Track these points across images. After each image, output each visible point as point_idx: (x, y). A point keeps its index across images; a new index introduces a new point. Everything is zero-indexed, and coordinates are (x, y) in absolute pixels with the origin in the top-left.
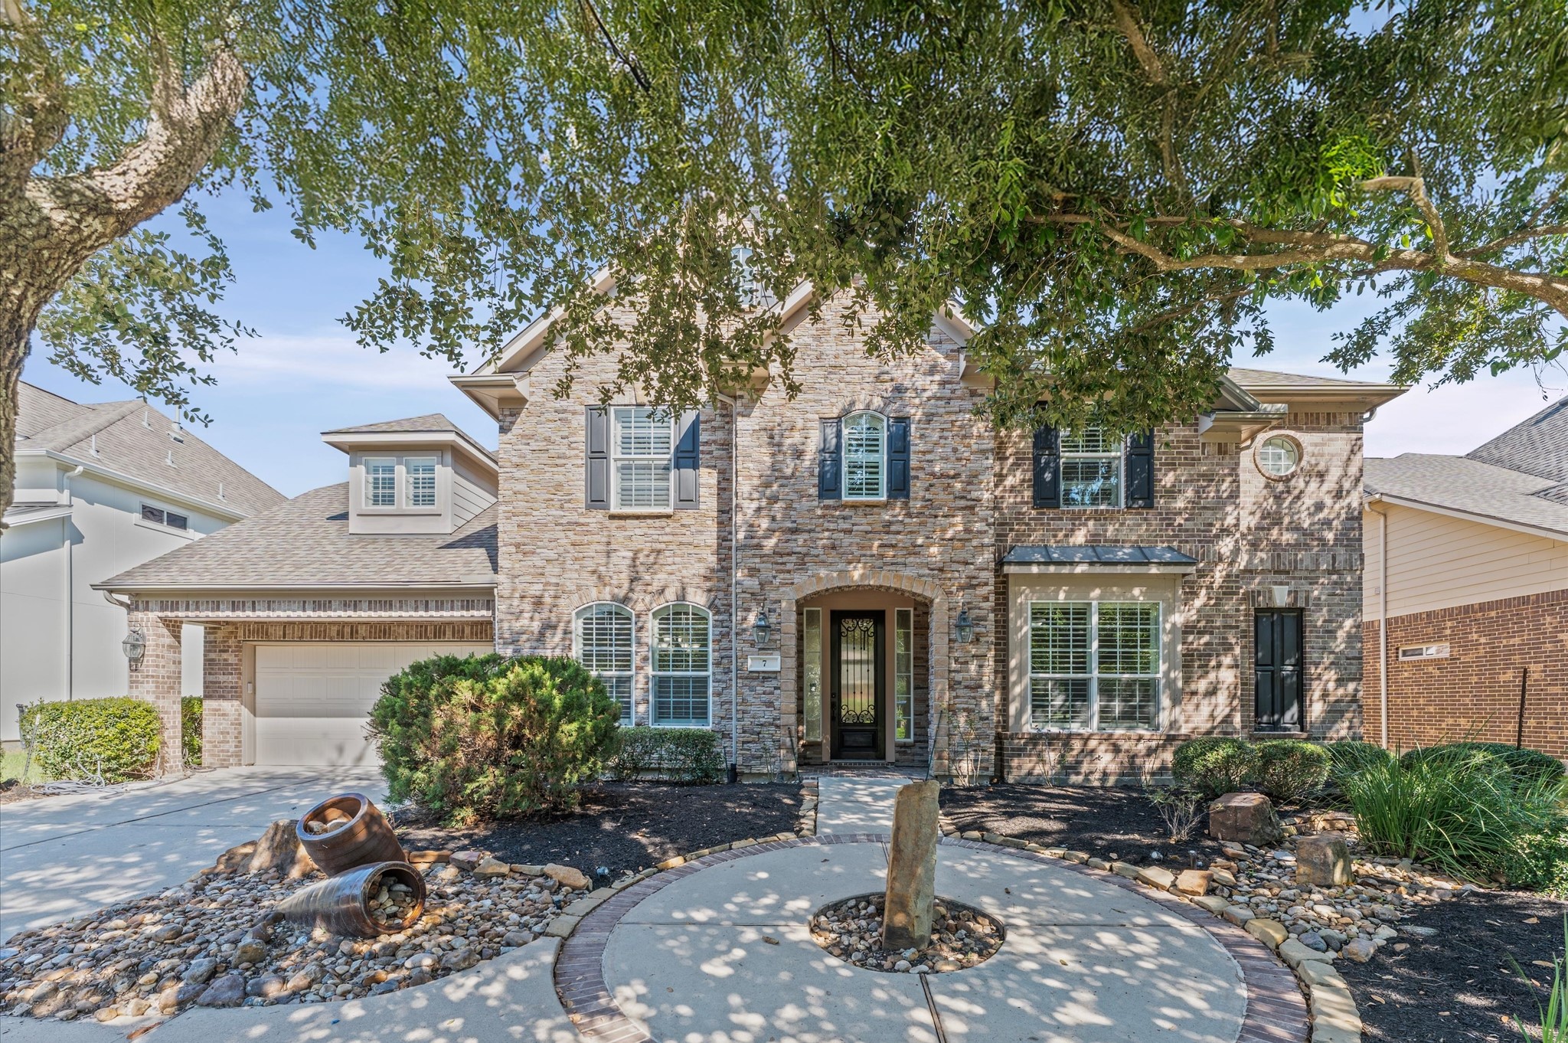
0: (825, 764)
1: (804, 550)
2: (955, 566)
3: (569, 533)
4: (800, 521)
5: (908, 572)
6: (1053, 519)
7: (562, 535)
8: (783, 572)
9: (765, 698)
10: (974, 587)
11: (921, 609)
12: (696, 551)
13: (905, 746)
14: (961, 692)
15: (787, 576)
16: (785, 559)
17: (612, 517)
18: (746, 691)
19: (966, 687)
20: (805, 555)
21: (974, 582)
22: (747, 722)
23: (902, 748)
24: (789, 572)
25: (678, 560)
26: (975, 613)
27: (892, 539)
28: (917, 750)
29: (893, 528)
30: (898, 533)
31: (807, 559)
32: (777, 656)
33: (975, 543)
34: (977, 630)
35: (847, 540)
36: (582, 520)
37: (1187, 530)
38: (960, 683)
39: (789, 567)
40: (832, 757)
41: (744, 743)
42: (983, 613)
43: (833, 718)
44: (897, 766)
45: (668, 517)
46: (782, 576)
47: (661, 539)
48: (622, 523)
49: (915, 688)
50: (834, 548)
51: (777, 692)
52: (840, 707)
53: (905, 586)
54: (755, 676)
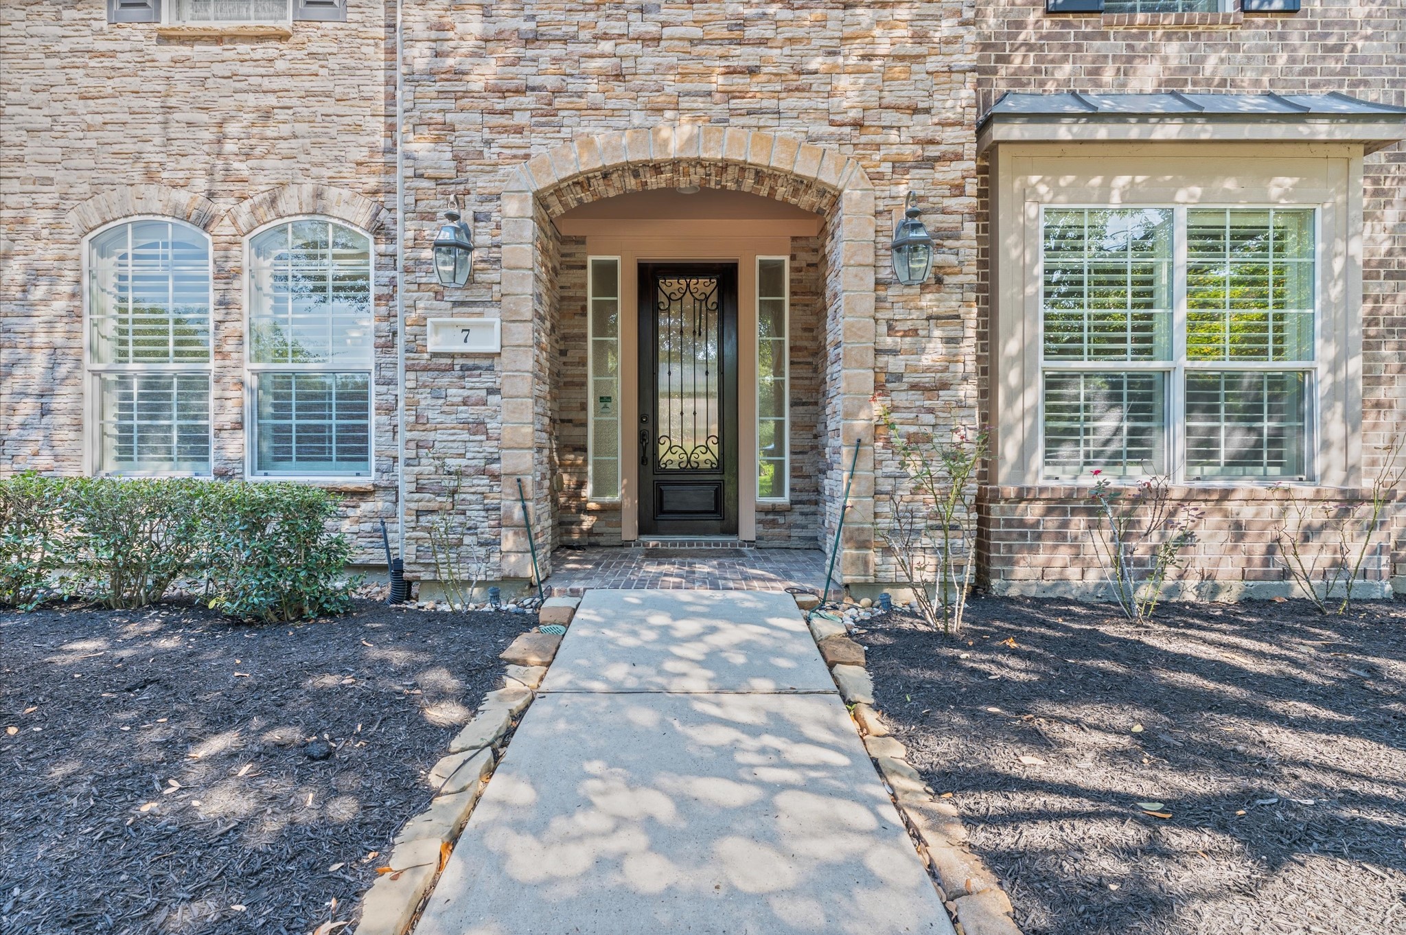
0: (626, 544)
1: (551, 82)
2: (889, 117)
3: (77, 74)
4: (545, 15)
5: (785, 130)
6: (1087, 37)
7: (60, 77)
8: (505, 130)
9: (466, 413)
10: (929, 162)
11: (805, 258)
12: (340, 109)
13: (774, 510)
14: (901, 398)
15: (515, 140)
16: (512, 101)
17: (165, 38)
18: (425, 399)
19: (914, 387)
20: (557, 92)
21: (933, 151)
22: (427, 467)
23: (769, 515)
24: (519, 130)
25: (301, 128)
26: (932, 221)
27: (745, 56)
28: (795, 518)
29: (752, 32)
30: (763, 42)
31: (559, 102)
32: (493, 317)
33: (932, 64)
34: (939, 258)
35: (650, 58)
36: (101, 46)
37: (1364, 60)
38: (899, 377)
39: (521, 119)
40: (642, 531)
41: (419, 513)
42: (950, 221)
43: (643, 461)
44: (761, 549)
45: (283, 37)
46: (504, 139)
47: (266, 84)
48: (183, 51)
49: (793, 404)
50: (619, 76)
51: (495, 399)
52: (656, 441)
53: (778, 160)
54: (444, 364)
